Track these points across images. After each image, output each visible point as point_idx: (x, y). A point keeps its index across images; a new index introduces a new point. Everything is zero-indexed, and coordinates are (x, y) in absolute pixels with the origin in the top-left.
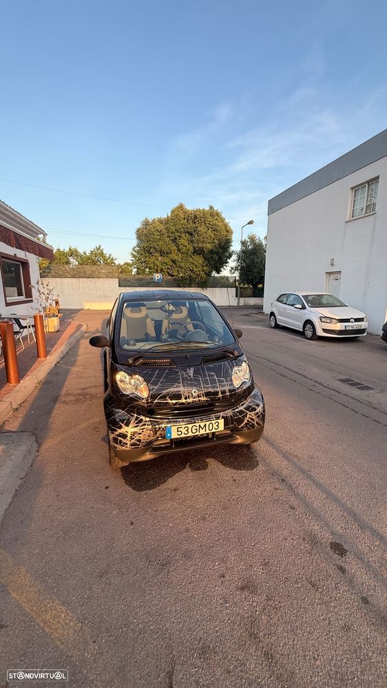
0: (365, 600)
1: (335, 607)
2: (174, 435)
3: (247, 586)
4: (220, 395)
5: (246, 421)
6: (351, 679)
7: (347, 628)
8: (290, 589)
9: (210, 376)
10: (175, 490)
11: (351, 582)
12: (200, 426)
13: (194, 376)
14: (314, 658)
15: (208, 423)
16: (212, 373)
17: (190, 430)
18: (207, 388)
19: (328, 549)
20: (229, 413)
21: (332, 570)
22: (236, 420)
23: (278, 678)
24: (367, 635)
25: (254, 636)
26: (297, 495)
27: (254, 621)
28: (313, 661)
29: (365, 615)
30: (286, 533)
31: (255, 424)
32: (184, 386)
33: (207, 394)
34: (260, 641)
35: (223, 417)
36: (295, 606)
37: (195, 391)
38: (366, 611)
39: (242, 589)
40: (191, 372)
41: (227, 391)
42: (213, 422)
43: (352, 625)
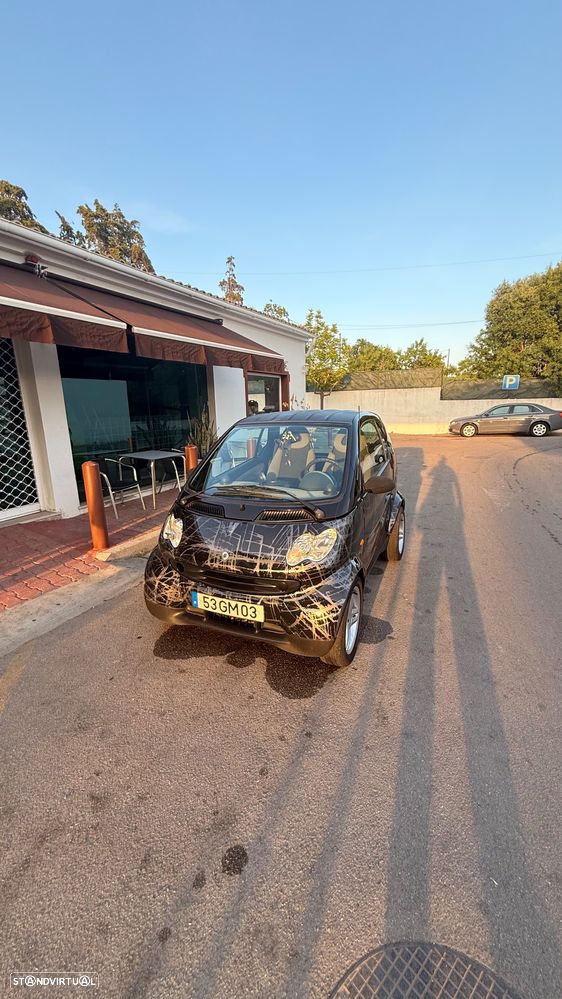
0: (165, 935)
1: (128, 901)
2: (201, 605)
3: (98, 801)
4: (257, 570)
5: (297, 622)
6: (34, 964)
7: (103, 929)
8: (122, 839)
9: (254, 539)
10: (183, 671)
11: (184, 902)
12: (230, 605)
13: (233, 535)
14: (44, 909)
15: (240, 604)
16: (259, 536)
17: (217, 605)
18: (243, 554)
19: (223, 849)
20: (274, 600)
21: (188, 871)
22: (283, 614)
23: (5, 886)
24: (108, 959)
25: (43, 838)
26: (294, 762)
27: (59, 830)
28: (39, 910)
29: (139, 944)
30: (210, 789)
31: (314, 632)
32: (215, 545)
33: (240, 563)
34: (39, 848)
35: (262, 603)
36: (102, 857)
37: (226, 555)
38: (146, 942)
39: (93, 798)
40: (233, 527)
41: (270, 566)
42: (248, 606)
43: (112, 933)
